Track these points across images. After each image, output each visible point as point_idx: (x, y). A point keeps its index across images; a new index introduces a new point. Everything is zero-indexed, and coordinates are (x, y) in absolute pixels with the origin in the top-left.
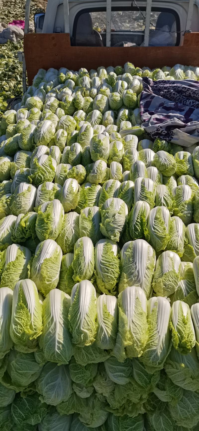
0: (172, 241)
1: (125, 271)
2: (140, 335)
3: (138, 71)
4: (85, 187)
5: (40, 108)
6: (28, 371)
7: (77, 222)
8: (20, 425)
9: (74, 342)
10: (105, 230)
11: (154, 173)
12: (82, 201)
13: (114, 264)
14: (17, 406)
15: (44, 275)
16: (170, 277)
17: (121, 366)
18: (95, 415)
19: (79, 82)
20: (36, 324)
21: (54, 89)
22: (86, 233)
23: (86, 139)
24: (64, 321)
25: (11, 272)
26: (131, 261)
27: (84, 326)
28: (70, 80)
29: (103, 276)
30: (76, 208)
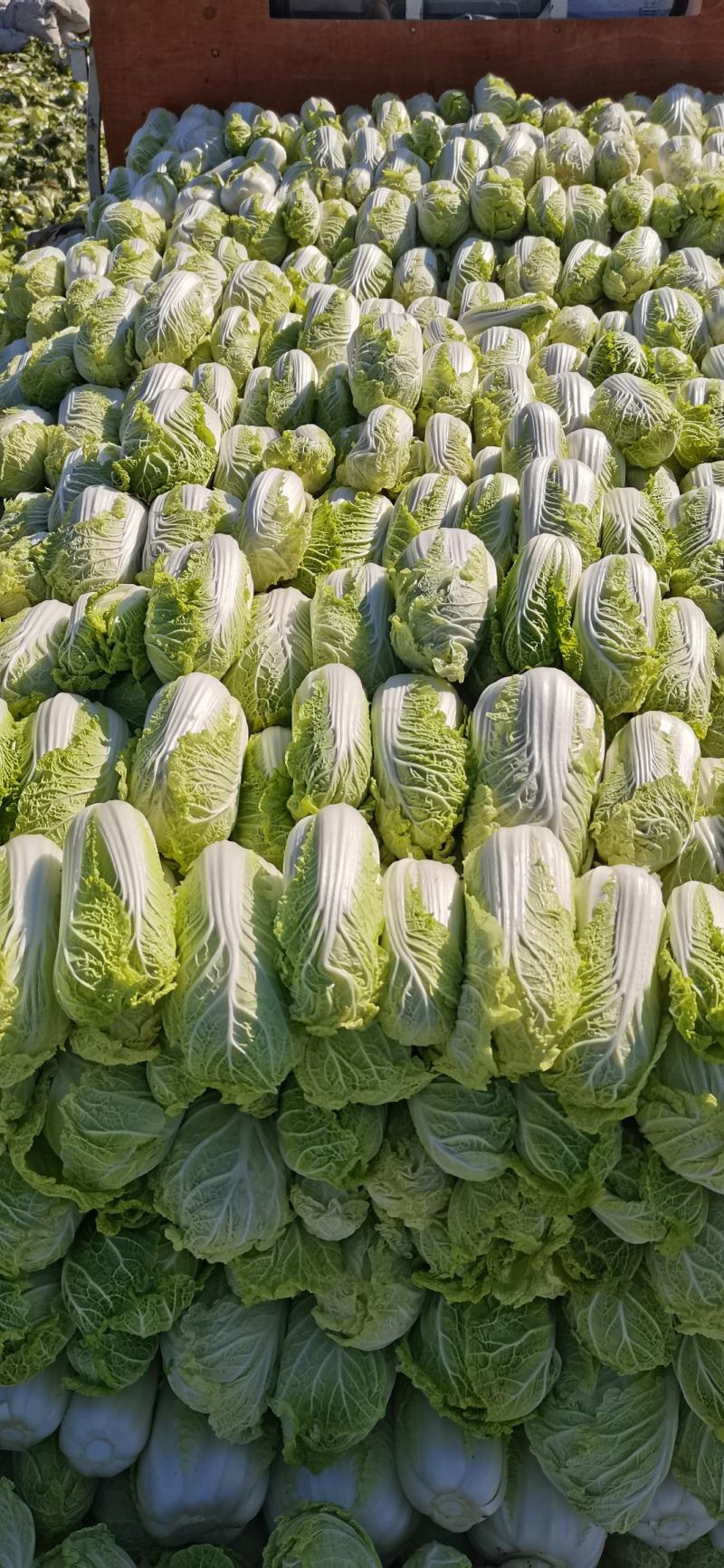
0: (665, 681)
1: (489, 780)
2: (549, 986)
3: (527, 108)
4: (332, 503)
5: (154, 242)
6: (126, 1132)
7: (302, 621)
8: (95, 1332)
9: (299, 1016)
10: (412, 639)
11: (594, 450)
12: (320, 547)
13: (444, 753)
14: (82, 1265)
15: (182, 790)
16: (661, 800)
17: (475, 1111)
18: (375, 1299)
19: (304, 148)
20: (153, 952)
21: (209, 175)
22: (338, 651)
23: (331, 340)
24: (260, 944)
25: (53, 787)
26: (513, 744)
27: (338, 956)
28: (267, 140)
29: (405, 799)
30: (299, 576)
